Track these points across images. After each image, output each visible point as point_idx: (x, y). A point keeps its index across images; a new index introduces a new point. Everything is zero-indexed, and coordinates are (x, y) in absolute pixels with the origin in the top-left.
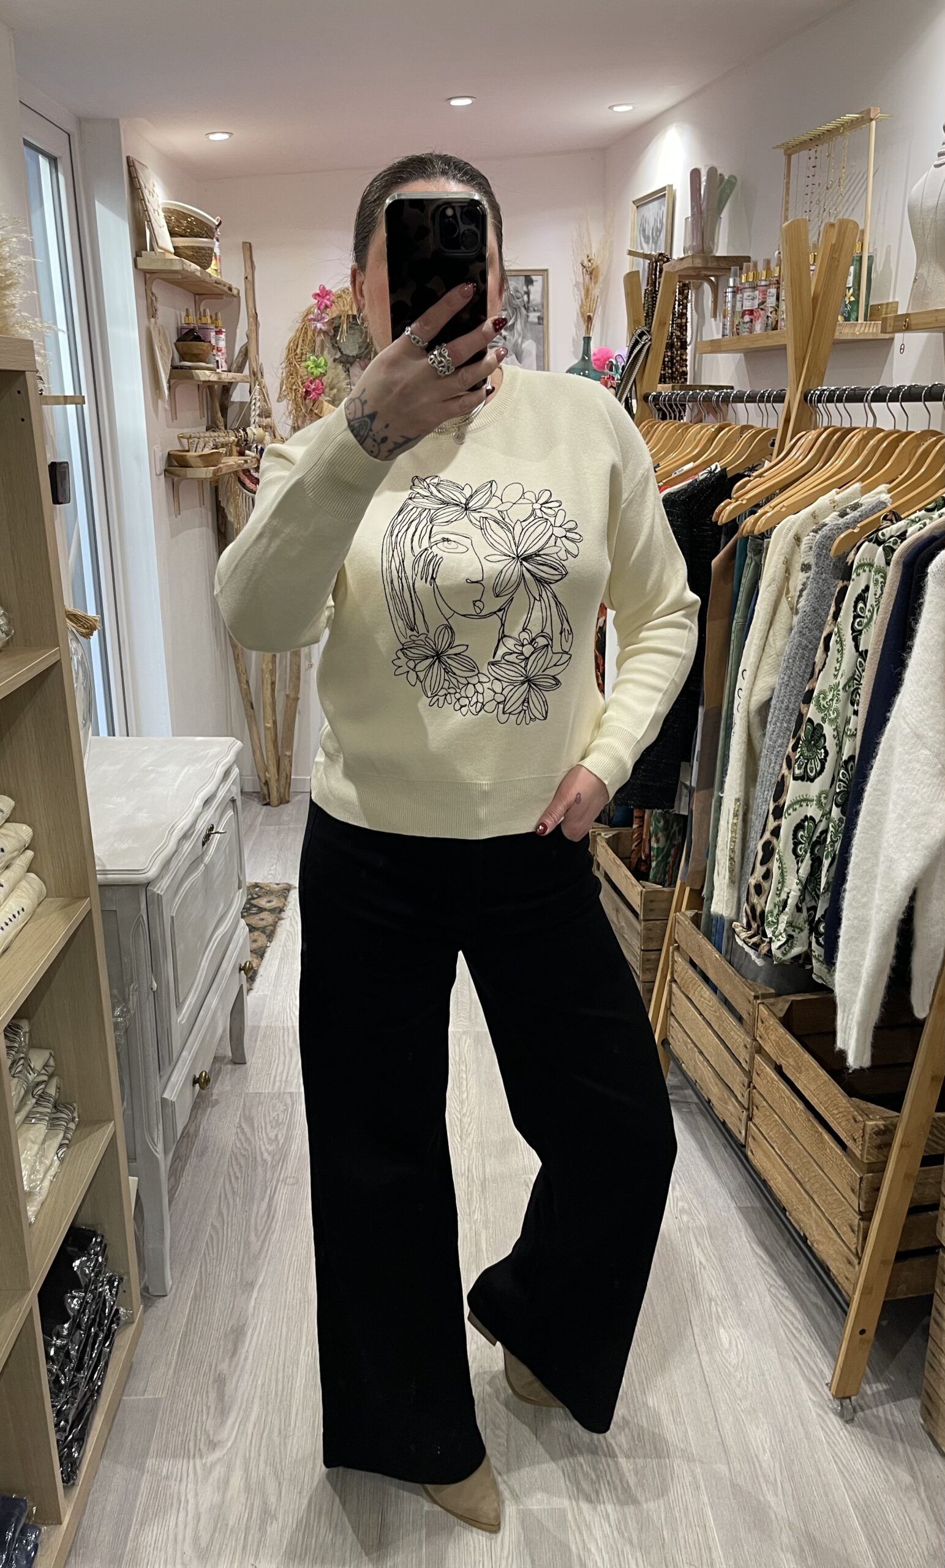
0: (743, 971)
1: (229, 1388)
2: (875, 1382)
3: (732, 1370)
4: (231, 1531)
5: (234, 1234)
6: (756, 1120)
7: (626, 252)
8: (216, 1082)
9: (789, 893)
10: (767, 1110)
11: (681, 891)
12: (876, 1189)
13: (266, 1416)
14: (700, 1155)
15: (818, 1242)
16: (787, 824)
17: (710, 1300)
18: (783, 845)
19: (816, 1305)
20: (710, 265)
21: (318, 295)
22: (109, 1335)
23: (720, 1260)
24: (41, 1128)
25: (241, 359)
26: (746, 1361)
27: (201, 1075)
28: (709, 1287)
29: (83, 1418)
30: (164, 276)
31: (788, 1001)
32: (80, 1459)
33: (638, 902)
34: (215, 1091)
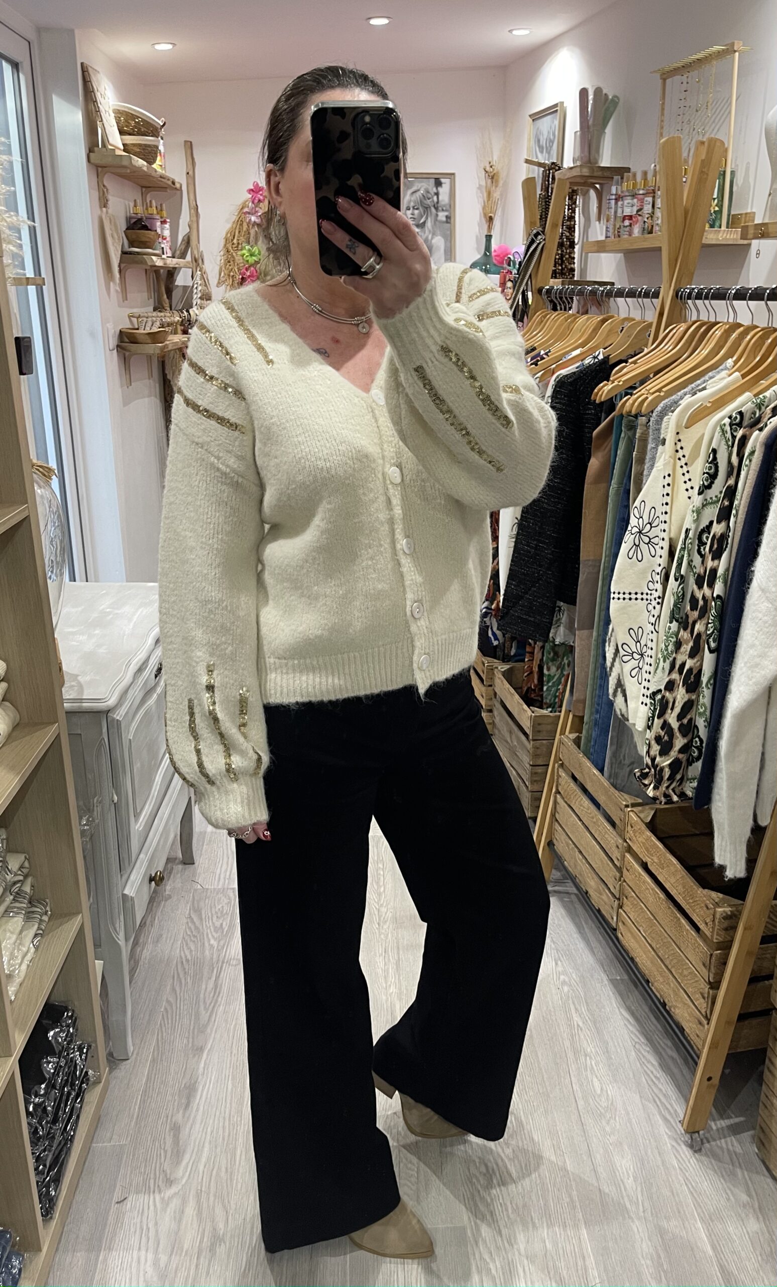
1: (183, 1135)
2: (719, 1119)
3: (602, 1111)
4: (186, 1254)
5: (185, 1007)
6: (625, 908)
7: (523, 160)
8: (168, 880)
10: (635, 899)
11: (565, 716)
12: (723, 964)
13: (215, 1157)
14: (578, 937)
15: (675, 1007)
17: (586, 1055)
19: (672, 1058)
20: (596, 174)
21: (252, 191)
22: (80, 1093)
23: (595, 1023)
24: (18, 921)
25: (184, 247)
26: (615, 1103)
27: (156, 873)
28: (585, 1044)
29: (58, 1163)
30: (114, 170)
31: (652, 810)
32: (57, 1196)
33: (529, 725)
34: (168, 888)
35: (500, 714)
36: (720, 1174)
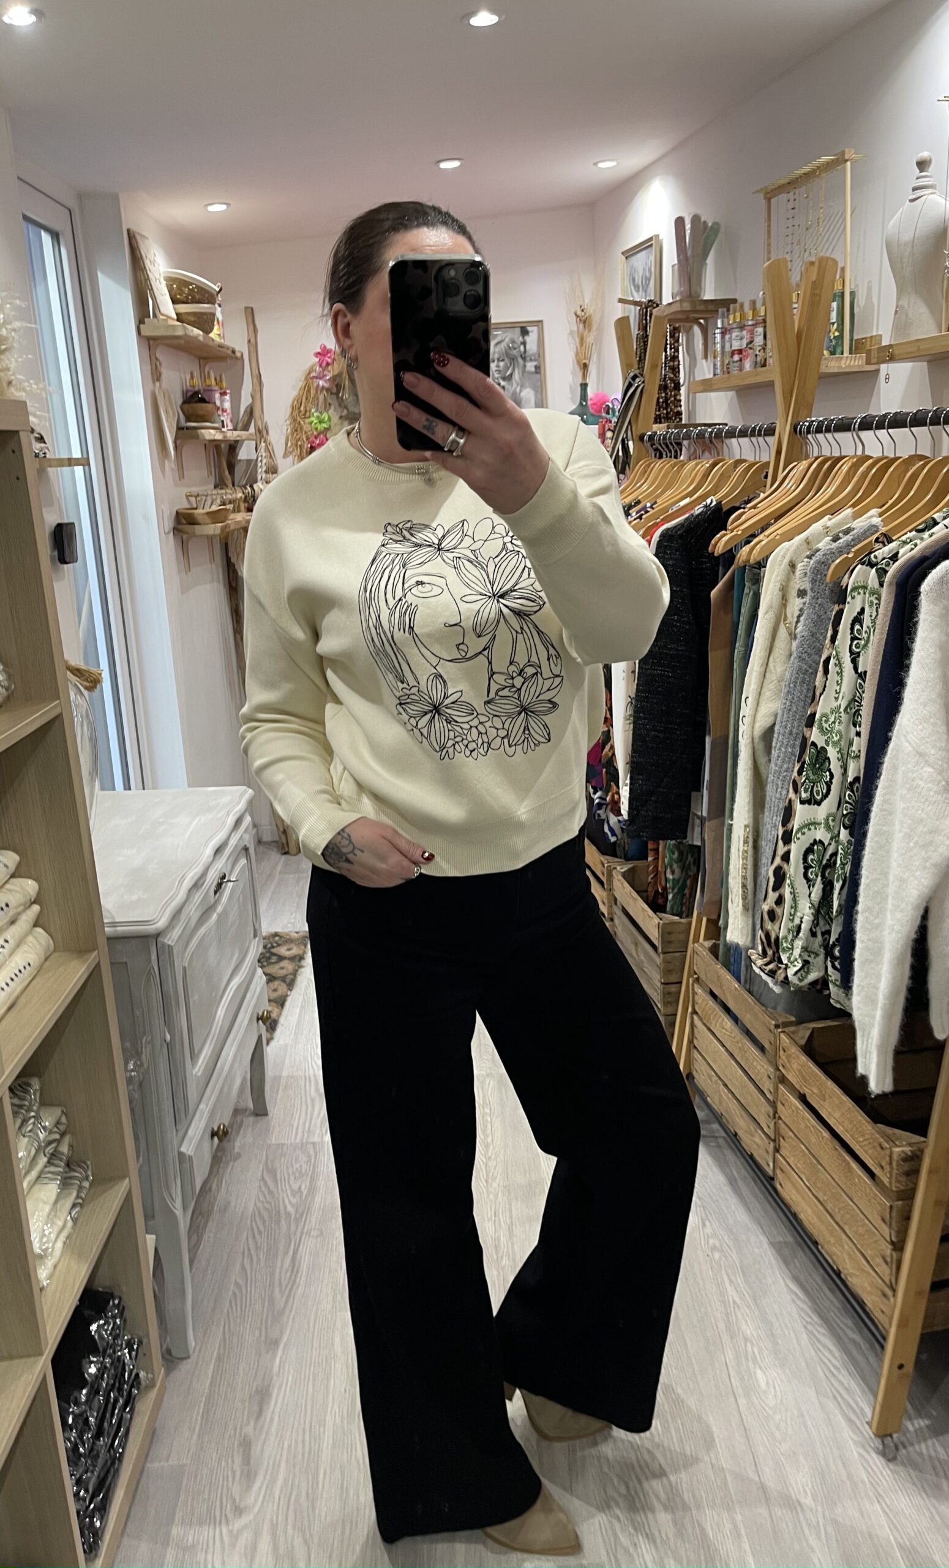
0: (763, 1000)
1: (256, 1450)
2: (917, 1418)
3: (771, 1413)
5: (258, 1291)
6: (784, 1152)
7: (616, 300)
8: (236, 1134)
9: (802, 918)
10: (794, 1141)
11: (698, 922)
12: (908, 1218)
13: (293, 1479)
14: (730, 1191)
15: (852, 1276)
16: (796, 849)
17: (745, 1340)
18: (794, 869)
19: (854, 1342)
20: (698, 308)
21: (319, 353)
22: (130, 1400)
23: (754, 1299)
24: (54, 1188)
25: (246, 419)
26: (785, 1402)
27: (219, 1127)
28: (743, 1325)
29: (104, 1487)
30: (168, 342)
31: (809, 1029)
32: (103, 1528)
33: (657, 935)
34: (237, 1144)
35: (623, 924)
36: (920, 1487)
